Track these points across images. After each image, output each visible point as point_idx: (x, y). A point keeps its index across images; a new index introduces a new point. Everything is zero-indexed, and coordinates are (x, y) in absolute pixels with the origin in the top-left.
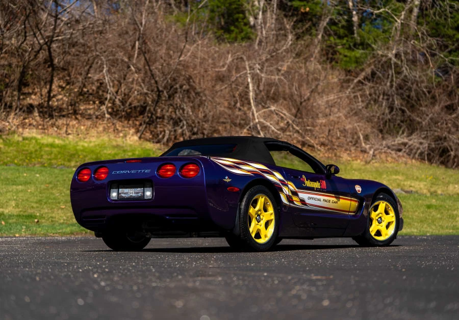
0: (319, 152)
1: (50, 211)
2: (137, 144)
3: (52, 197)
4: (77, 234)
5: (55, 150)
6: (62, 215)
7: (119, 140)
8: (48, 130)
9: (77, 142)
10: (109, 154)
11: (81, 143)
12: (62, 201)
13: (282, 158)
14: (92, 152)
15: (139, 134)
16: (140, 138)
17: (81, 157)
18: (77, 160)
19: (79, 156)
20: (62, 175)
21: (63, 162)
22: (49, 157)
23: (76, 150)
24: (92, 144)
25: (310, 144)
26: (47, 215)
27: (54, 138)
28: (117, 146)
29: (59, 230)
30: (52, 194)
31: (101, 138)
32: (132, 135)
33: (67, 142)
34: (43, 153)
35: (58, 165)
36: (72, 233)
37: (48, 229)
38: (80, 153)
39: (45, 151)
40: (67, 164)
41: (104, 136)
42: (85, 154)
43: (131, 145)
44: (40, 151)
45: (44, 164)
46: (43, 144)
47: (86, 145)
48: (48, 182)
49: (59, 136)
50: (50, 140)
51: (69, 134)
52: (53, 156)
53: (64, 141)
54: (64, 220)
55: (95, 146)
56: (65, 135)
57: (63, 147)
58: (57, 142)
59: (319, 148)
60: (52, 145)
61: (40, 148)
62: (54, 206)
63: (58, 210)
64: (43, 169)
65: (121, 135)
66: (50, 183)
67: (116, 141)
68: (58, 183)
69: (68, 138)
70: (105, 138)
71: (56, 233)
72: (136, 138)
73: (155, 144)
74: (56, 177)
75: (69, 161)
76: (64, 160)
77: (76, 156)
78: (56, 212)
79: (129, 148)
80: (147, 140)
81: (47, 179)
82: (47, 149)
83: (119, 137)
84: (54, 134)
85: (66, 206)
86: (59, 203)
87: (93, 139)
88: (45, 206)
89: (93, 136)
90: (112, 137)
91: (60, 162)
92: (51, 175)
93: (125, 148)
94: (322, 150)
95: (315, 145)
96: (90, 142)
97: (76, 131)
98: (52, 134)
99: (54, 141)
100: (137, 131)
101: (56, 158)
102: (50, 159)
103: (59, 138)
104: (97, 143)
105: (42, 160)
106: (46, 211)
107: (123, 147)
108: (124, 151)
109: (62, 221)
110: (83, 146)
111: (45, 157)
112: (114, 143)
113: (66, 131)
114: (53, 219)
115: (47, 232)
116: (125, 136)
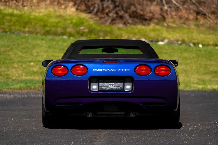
0: (209, 19)
1: (6, 70)
2: (75, 14)
3: (8, 58)
4: (24, 89)
5: (14, 19)
6: (15, 72)
7: (61, 11)
8: (9, 3)
9: (30, 13)
10: (54, 22)
11: (33, 14)
12: (16, 61)
13: (182, 23)
14: (41, 20)
15: (76, 7)
16: (77, 9)
17: (33, 24)
18: (31, 26)
19: (31, 23)
20: (18, 39)
21: (19, 28)
22: (9, 24)
23: (30, 19)
24: (41, 14)
25: (203, 13)
26: (3, 72)
27: (13, 9)
28: (60, 16)
29: (11, 86)
30: (9, 55)
31: (49, 9)
32: (71, 7)
33: (23, 12)
34: (5, 21)
35: (16, 31)
36: (20, 89)
37: (3, 86)
38: (32, 21)
39: (7, 20)
40: (23, 29)
41: (50, 7)
42: (36, 22)
43: (70, 15)
44: (3, 19)
45: (6, 29)
46: (5, 14)
47: (37, 14)
48: (6, 45)
49: (17, 7)
50: (10, 11)
51: (25, 6)
52: (12, 23)
53: (21, 11)
54: (16, 77)
55: (44, 15)
56: (21, 7)
57: (20, 16)
58: (16, 12)
59: (210, 16)
60: (12, 15)
61: (3, 17)
62: (9, 66)
63: (12, 68)
64: (4, 34)
65: (63, 7)
66: (8, 46)
67: (59, 12)
68: (14, 47)
69: (24, 9)
70: (51, 9)
71: (9, 89)
72: (74, 9)
73: (88, 14)
74: (13, 41)
75: (24, 27)
76: (20, 26)
77: (30, 23)
78: (10, 70)
79: (68, 18)
80: (81, 11)
81: (6, 43)
82: (8, 18)
83: (61, 9)
84: (14, 6)
85: (18, 65)
86: (14, 63)
87: (43, 10)
88: (3, 66)
89: (42, 8)
90: (56, 8)
91: (17, 28)
92: (9, 40)
93: (66, 18)
94: (212, 17)
95: (207, 14)
96: (40, 12)
97: (30, 4)
98: (12, 6)
99: (13, 12)
100: (75, 5)
101: (14, 25)
102: (10, 26)
103: (17, 9)
104: (45, 13)
105: (4, 26)
106: (3, 69)
107: (64, 16)
108: (65, 20)
109: (14, 78)
110: (35, 16)
111: (6, 24)
112: (58, 14)
113: (23, 4)
114: (8, 76)
115: (2, 88)
116: (66, 8)
